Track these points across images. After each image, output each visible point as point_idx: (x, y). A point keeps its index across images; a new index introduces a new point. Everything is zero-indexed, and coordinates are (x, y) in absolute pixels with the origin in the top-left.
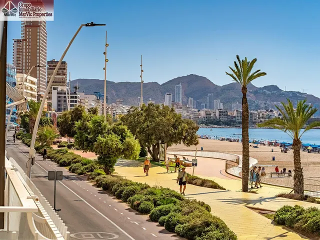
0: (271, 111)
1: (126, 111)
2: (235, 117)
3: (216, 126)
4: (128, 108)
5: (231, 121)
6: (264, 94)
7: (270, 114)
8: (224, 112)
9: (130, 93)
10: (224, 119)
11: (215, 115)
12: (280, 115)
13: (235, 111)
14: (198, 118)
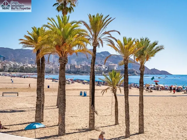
0: (101, 65)
1: (12, 65)
2: (79, 69)
3: (68, 74)
4: (14, 63)
5: (77, 71)
6: (101, 56)
7: (100, 67)
8: (73, 66)
9: (22, 56)
10: (73, 70)
11: (68, 68)
12: (106, 68)
13: (80, 65)
14: (58, 69)
